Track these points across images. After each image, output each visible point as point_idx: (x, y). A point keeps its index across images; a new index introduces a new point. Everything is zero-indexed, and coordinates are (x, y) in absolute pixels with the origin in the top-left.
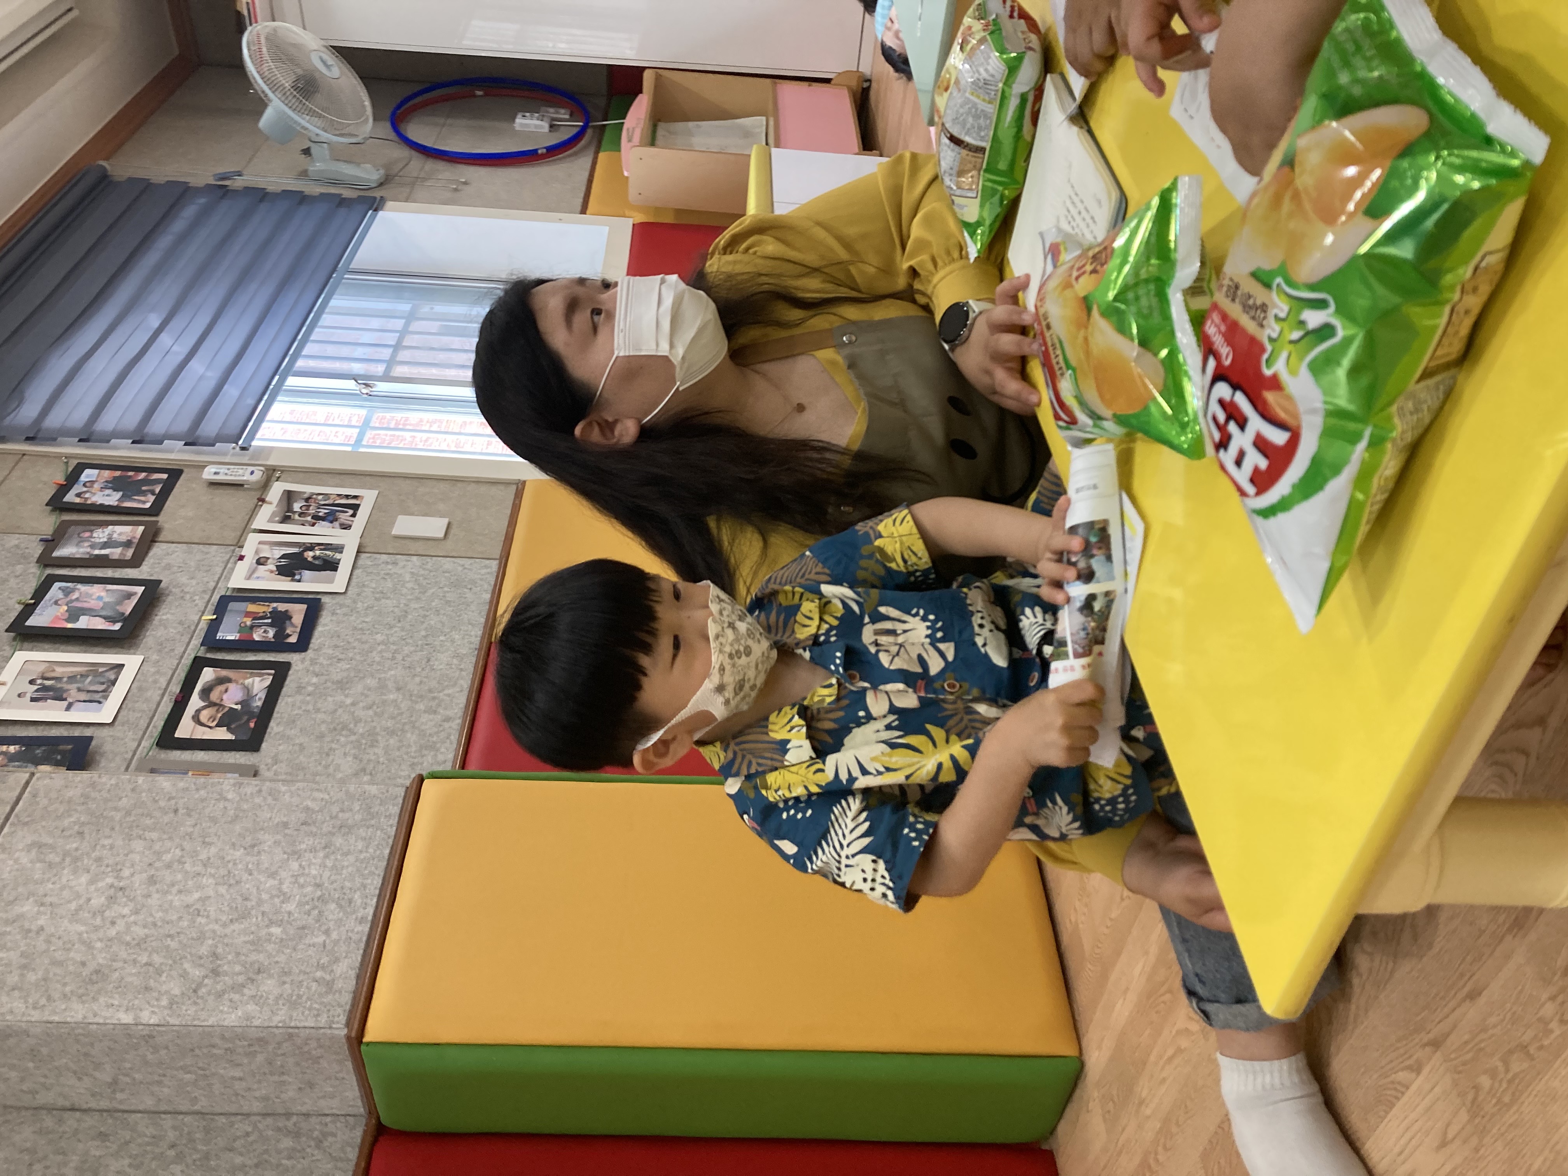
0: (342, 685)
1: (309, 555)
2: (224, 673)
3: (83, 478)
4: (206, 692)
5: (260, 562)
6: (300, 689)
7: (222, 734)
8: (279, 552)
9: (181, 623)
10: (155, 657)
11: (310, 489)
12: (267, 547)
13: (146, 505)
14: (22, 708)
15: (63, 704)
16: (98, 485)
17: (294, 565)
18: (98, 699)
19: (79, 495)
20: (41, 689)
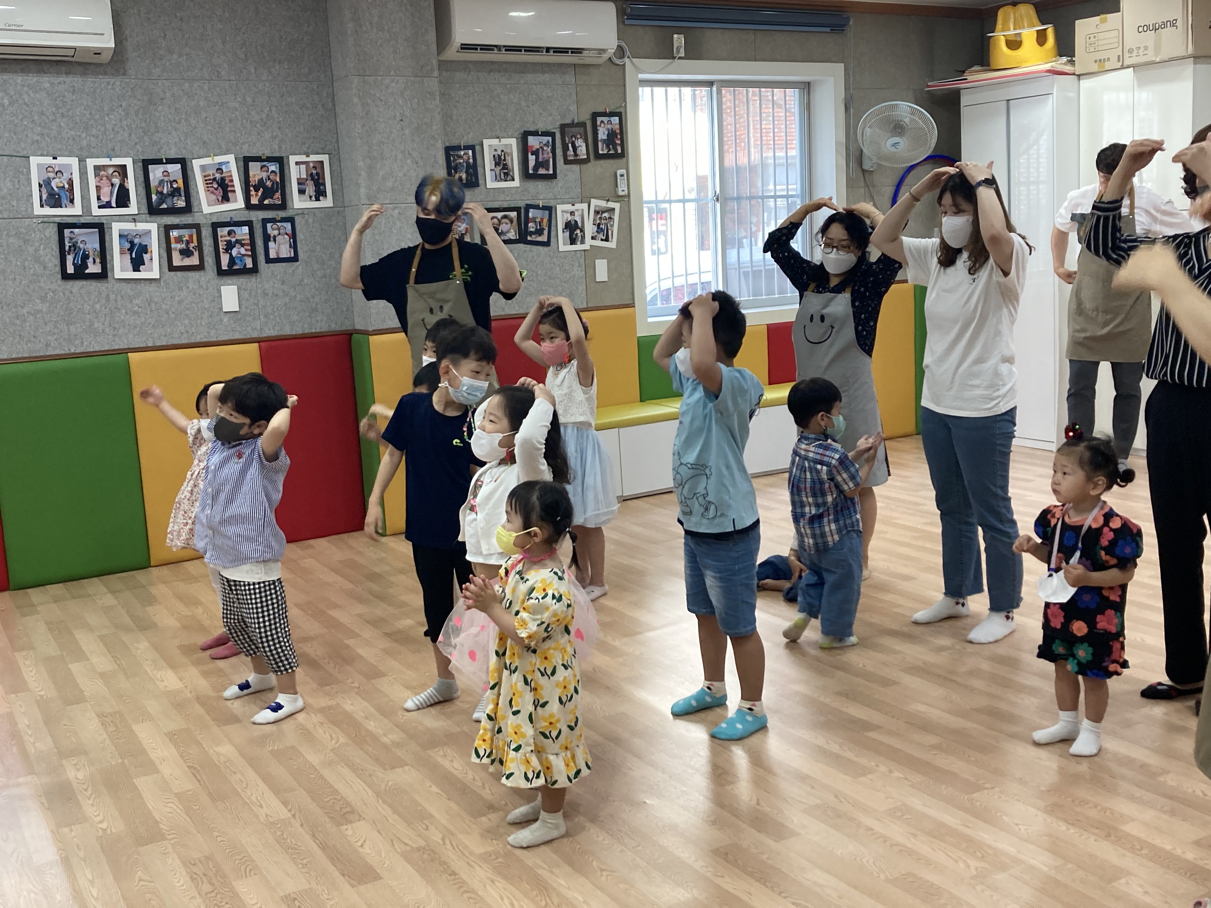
1: (578, 231)
2: (515, 220)
3: (612, 119)
4: (505, 217)
5: (572, 213)
8: (578, 219)
9: (538, 193)
10: (520, 190)
11: (616, 217)
12: (580, 212)
13: (601, 152)
14: (490, 153)
15: (493, 167)
16: (609, 126)
17: (572, 227)
18: (497, 179)
19: (602, 122)
20: (499, 156)
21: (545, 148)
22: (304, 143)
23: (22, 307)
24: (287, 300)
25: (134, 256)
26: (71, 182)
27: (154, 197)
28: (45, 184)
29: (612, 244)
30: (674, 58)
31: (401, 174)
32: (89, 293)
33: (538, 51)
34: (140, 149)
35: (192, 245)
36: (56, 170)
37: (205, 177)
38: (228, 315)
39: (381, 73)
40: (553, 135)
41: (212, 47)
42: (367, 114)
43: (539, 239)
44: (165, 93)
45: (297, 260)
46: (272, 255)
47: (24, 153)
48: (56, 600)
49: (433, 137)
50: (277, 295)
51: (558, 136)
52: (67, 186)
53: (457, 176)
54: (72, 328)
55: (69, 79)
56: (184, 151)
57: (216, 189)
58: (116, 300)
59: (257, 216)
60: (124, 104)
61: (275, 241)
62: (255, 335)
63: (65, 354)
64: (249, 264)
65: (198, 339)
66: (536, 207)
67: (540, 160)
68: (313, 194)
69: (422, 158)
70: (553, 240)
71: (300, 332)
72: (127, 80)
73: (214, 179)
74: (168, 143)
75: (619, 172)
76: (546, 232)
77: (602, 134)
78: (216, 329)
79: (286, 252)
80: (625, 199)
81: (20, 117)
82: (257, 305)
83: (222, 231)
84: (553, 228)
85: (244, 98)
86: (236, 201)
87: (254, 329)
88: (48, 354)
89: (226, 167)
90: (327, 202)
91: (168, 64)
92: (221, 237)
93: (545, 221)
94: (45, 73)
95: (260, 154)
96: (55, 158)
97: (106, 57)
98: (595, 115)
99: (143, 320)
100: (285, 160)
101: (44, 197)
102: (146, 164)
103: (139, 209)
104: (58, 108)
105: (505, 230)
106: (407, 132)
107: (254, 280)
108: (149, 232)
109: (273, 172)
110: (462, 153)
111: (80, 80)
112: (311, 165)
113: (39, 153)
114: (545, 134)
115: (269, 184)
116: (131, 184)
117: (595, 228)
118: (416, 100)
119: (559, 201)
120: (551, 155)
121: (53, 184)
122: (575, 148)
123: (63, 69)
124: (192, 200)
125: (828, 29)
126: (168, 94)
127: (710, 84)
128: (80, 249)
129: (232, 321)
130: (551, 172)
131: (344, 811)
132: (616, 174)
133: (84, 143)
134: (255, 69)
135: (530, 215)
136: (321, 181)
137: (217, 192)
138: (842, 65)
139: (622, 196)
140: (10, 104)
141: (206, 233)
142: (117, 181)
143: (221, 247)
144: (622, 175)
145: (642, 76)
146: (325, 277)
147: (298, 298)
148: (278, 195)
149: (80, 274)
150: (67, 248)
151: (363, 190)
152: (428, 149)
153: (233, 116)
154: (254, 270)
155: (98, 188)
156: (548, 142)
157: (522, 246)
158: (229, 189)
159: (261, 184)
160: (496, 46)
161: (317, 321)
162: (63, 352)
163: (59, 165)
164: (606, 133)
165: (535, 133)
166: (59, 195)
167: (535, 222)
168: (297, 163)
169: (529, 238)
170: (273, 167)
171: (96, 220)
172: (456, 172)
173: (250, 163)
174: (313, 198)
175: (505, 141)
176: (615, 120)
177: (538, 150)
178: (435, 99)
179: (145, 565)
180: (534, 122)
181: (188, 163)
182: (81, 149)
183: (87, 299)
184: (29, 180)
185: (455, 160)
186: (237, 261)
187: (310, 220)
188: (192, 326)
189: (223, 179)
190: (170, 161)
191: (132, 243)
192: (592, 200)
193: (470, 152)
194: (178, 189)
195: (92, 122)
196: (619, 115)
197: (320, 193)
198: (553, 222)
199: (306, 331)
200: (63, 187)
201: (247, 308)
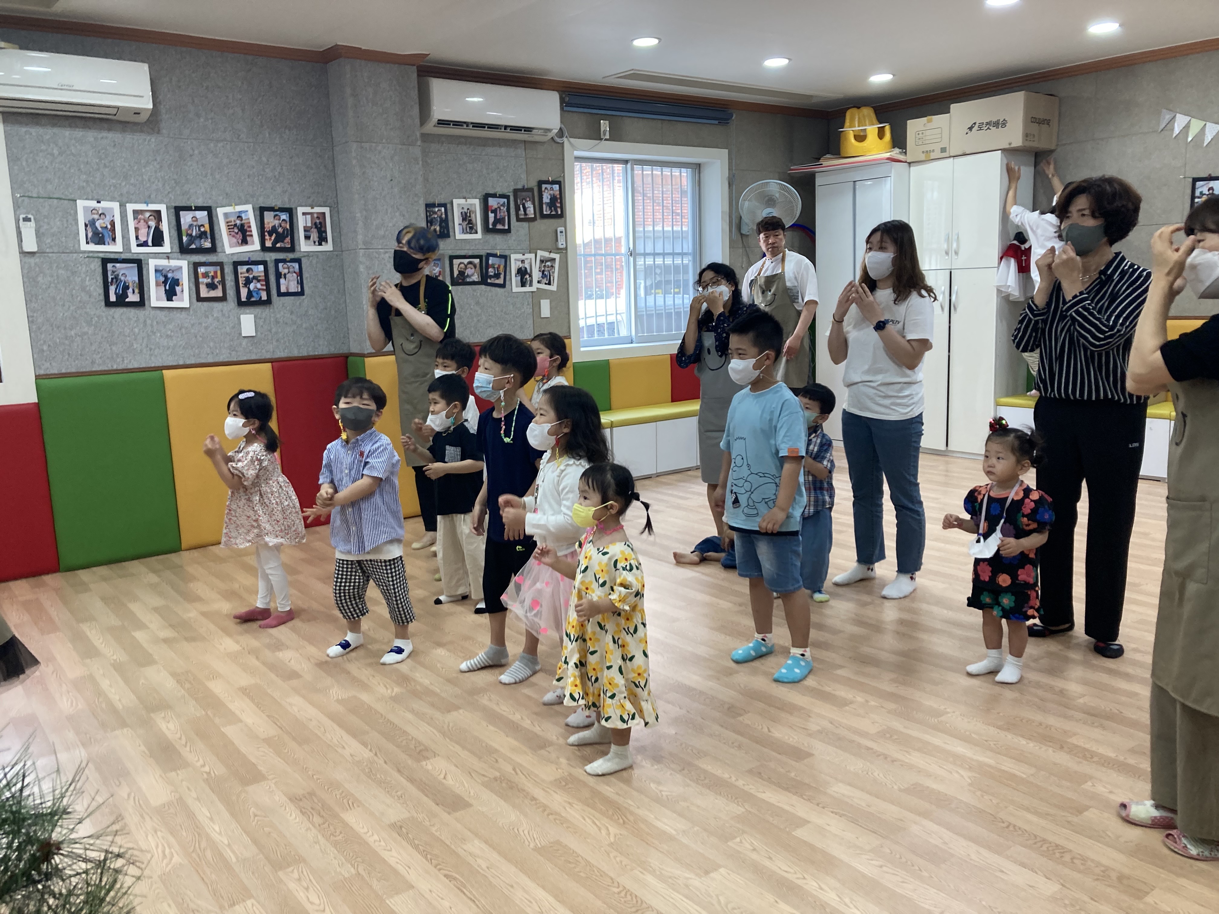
0: (478, 303)
1: (527, 276)
2: (478, 266)
3: (554, 186)
4: (470, 263)
5: (523, 261)
6: (474, 291)
7: (456, 273)
8: (527, 266)
9: (496, 244)
10: (481, 241)
11: (557, 265)
12: (529, 261)
13: (545, 213)
14: (458, 211)
15: (461, 222)
16: (552, 192)
17: (522, 273)
18: (464, 232)
19: (546, 188)
20: (466, 214)
21: (502, 208)
22: (309, 198)
23: (71, 330)
24: (295, 327)
25: (167, 288)
26: (113, 224)
27: (185, 239)
28: (90, 224)
29: (553, 288)
30: (601, 139)
31: (391, 225)
32: (129, 319)
33: (498, 128)
34: (173, 197)
35: (216, 281)
36: (100, 212)
37: (227, 223)
38: (246, 340)
39: (375, 141)
40: (507, 197)
41: (233, 114)
42: (364, 173)
43: (497, 281)
44: (194, 151)
45: (303, 295)
46: (283, 289)
47: (72, 197)
48: (104, 579)
49: (416, 195)
50: (286, 323)
51: (512, 198)
52: (109, 227)
53: (432, 228)
54: (114, 348)
55: (110, 135)
56: (210, 201)
57: (237, 233)
58: (152, 326)
59: (270, 257)
60: (158, 159)
61: (285, 278)
62: (268, 356)
63: (109, 371)
64: (264, 297)
65: (221, 359)
66: (495, 255)
67: (498, 217)
68: (317, 239)
69: (408, 212)
70: (507, 283)
71: (305, 354)
72: (161, 138)
73: (235, 225)
74: (196, 193)
75: (559, 229)
76: (502, 276)
77: (546, 199)
78: (237, 351)
79: (294, 287)
80: (563, 252)
81: (68, 165)
82: (270, 331)
83: (242, 269)
84: (508, 273)
85: (260, 158)
86: (253, 243)
87: (267, 352)
88: (94, 369)
89: (246, 215)
90: (328, 247)
91: (196, 126)
92: (241, 274)
93: (502, 267)
94: (90, 128)
95: (273, 205)
96: (99, 202)
97: (144, 117)
98: (540, 183)
99: (175, 342)
100: (294, 211)
101: (90, 235)
102: (178, 210)
103: (172, 248)
104: (101, 159)
105: (470, 273)
106: (396, 190)
107: (267, 310)
108: (180, 268)
109: (283, 220)
110: (436, 209)
111: (120, 136)
112: (315, 216)
113: (85, 197)
114: (502, 196)
115: (280, 230)
116: (165, 227)
117: (541, 274)
118: (403, 164)
119: (513, 251)
120: (506, 213)
121: (98, 224)
122: (525, 209)
123: (106, 125)
124: (217, 242)
125: (716, 122)
126: (196, 152)
127: (626, 162)
128: (121, 281)
129: (249, 345)
130: (506, 227)
131: (418, 749)
132: (556, 231)
133: (125, 191)
134: (269, 134)
135: (490, 262)
136: (323, 229)
137: (238, 236)
138: (727, 151)
139: (561, 249)
140: (59, 154)
141: (228, 270)
142: (153, 224)
143: (240, 282)
144: (561, 232)
145: (577, 153)
146: (326, 309)
147: (304, 326)
148: (288, 239)
149: (121, 302)
150: (110, 280)
151: (360, 238)
152: (412, 204)
153: (251, 173)
154: (269, 302)
155: (137, 229)
156: (504, 203)
157: (483, 287)
158: (248, 233)
159: (274, 230)
160: (465, 123)
161: (319, 345)
162: (106, 369)
163: (103, 208)
164: (549, 197)
165: (494, 196)
166: (103, 235)
167: (494, 268)
168: (304, 214)
169: (489, 281)
170: (284, 216)
171: (135, 257)
172: (431, 225)
173: (265, 213)
174: (317, 243)
175: (470, 201)
176: (556, 187)
177: (496, 209)
178: (418, 164)
179: (176, 549)
180: (493, 187)
181: (213, 211)
182: (121, 195)
183: (127, 324)
184: (76, 221)
185: (430, 215)
186: (254, 294)
187: (314, 262)
188: (216, 348)
189: (242, 225)
190: (198, 209)
191: (166, 277)
192: (539, 251)
193: (443, 209)
194: (205, 233)
195: (131, 173)
196: (559, 183)
197: (322, 239)
198: (508, 268)
199: (311, 353)
200: (106, 227)
201: (262, 334)
